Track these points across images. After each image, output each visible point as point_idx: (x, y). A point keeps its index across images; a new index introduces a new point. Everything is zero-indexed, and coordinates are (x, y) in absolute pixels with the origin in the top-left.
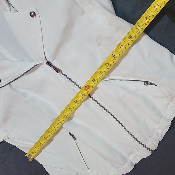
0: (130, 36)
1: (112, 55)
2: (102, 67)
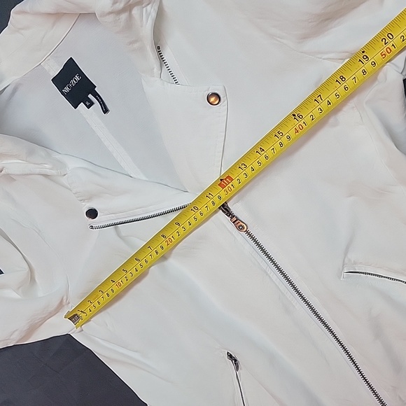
0: (342, 78)
1: (294, 115)
2: (267, 140)
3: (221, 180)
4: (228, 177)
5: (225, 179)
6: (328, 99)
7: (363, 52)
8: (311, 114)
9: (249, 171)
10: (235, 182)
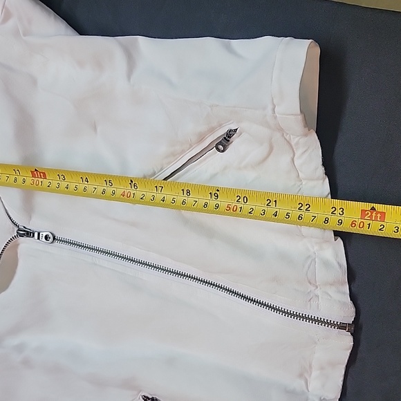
2: (96, 178)
3: (36, 170)
4: (44, 174)
5: (40, 173)
6: (165, 196)
7: (218, 191)
8: (145, 193)
9: (64, 184)
10: (46, 182)
